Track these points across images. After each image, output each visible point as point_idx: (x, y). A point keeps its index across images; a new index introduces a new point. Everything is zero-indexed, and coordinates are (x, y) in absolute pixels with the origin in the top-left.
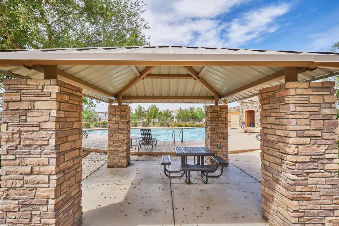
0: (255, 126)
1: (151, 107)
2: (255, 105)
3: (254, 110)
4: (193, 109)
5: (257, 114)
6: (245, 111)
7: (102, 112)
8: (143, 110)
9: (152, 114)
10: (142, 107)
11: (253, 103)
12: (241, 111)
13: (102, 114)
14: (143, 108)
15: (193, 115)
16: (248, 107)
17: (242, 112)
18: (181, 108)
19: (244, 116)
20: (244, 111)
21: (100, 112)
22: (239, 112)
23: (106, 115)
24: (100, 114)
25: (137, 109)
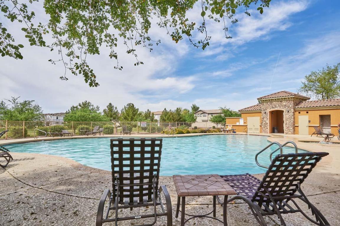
0: (285, 132)
1: (126, 106)
2: (284, 104)
3: (282, 110)
4: (181, 111)
5: (288, 115)
6: (270, 112)
7: (52, 113)
8: (115, 111)
9: (129, 116)
10: (113, 107)
11: (281, 100)
12: (263, 112)
13: (52, 116)
14: (115, 108)
15: (180, 118)
16: (274, 106)
17: (265, 113)
18: (166, 109)
19: (268, 117)
20: (268, 111)
21: (49, 114)
22: (261, 113)
23: (57, 117)
24: (48, 116)
25: (107, 108)
